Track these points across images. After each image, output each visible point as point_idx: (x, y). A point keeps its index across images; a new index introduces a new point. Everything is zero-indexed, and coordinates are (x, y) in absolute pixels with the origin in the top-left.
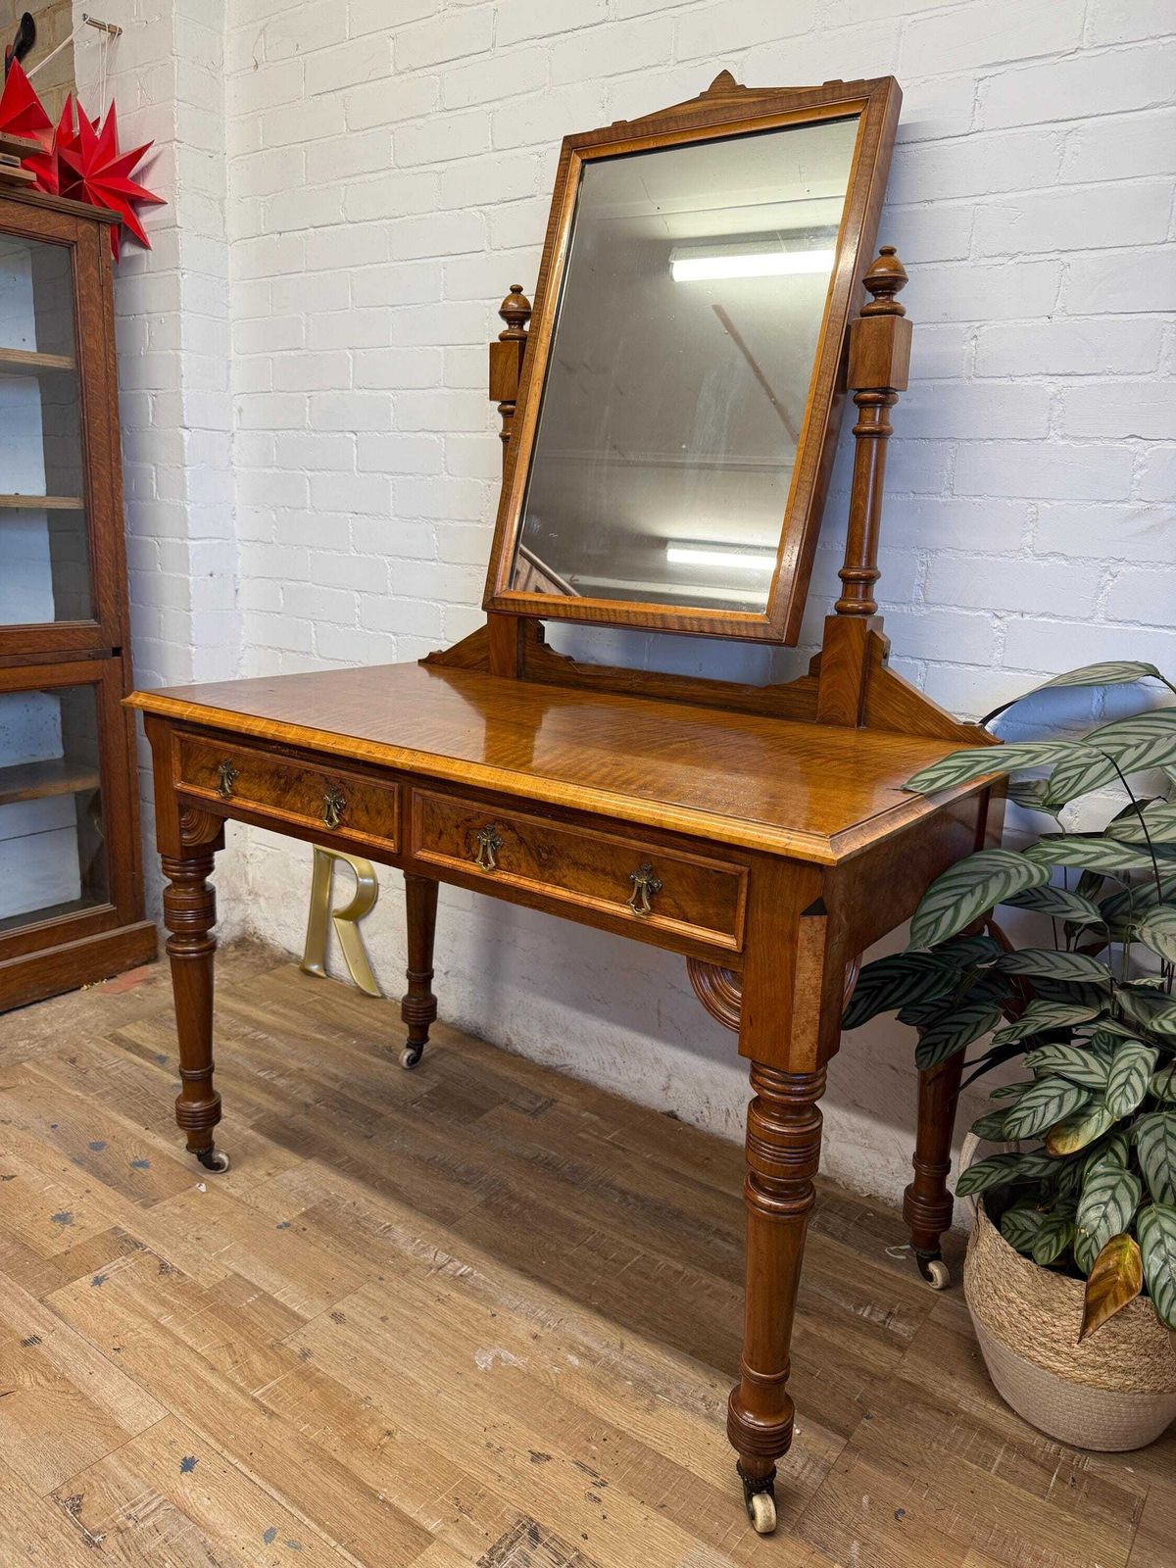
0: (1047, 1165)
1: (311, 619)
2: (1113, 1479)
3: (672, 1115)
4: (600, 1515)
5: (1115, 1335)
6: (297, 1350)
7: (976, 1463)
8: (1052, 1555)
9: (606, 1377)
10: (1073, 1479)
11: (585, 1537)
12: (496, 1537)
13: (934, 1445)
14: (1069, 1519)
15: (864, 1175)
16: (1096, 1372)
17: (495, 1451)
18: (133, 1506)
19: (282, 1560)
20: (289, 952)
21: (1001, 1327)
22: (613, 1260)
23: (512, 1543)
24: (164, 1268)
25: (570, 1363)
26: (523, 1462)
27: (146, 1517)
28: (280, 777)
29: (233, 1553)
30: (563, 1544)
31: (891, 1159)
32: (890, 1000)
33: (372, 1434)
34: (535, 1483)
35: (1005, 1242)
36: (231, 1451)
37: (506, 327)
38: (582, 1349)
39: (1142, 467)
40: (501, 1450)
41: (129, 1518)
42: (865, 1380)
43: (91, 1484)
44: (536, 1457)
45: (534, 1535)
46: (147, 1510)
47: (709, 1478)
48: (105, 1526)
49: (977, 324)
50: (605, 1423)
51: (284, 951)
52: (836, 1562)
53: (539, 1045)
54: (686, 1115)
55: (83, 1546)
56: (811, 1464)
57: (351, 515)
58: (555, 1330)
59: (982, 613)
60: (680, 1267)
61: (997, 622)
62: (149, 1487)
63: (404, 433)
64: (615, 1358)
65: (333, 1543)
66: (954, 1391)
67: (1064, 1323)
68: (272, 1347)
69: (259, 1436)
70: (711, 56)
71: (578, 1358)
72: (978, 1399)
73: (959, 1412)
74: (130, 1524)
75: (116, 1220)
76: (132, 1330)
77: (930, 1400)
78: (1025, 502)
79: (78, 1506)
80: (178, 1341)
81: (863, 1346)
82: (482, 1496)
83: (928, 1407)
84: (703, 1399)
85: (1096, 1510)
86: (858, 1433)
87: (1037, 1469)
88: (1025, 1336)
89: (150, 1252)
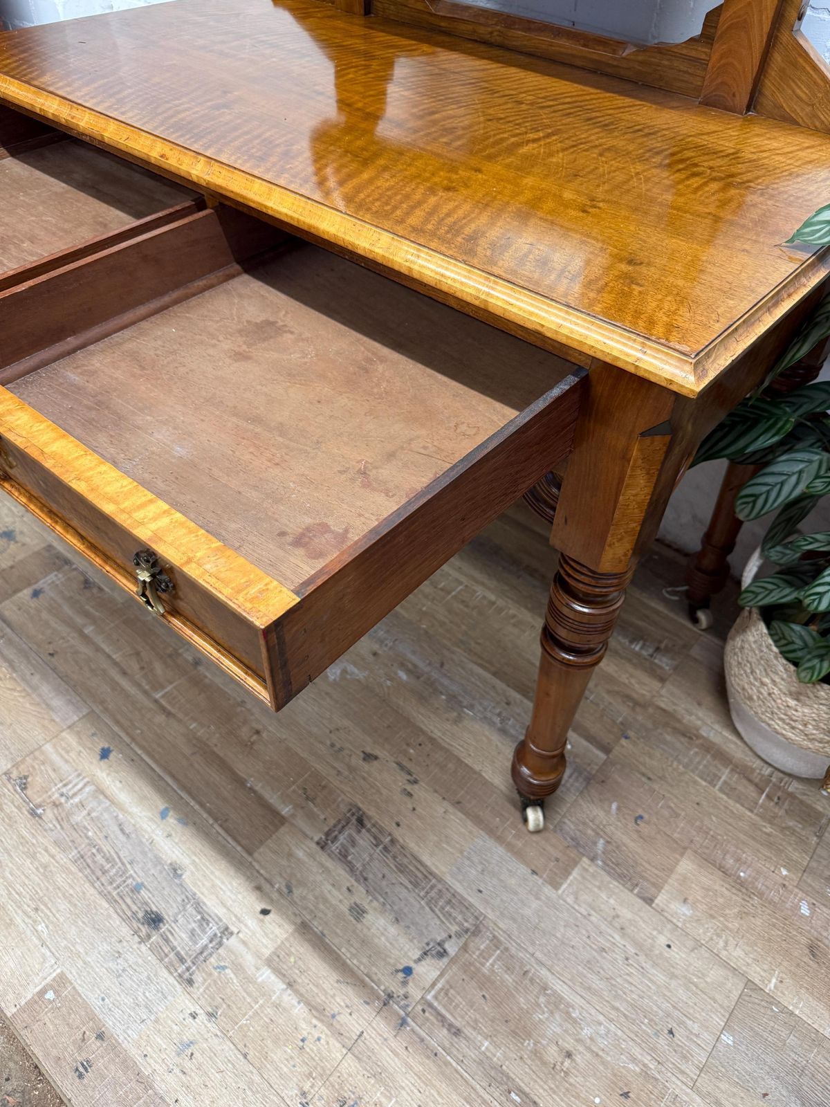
2: (809, 800)
4: (410, 806)
6: (190, 658)
7: (705, 780)
8: (749, 858)
9: (426, 691)
10: (779, 796)
11: (398, 825)
12: (332, 822)
13: (675, 764)
14: (769, 830)
16: (821, 745)
17: (336, 750)
18: (65, 785)
19: (174, 835)
21: (750, 698)
22: (442, 589)
23: (343, 827)
24: (87, 583)
25: (400, 677)
26: (357, 761)
27: (75, 795)
29: (138, 826)
30: (381, 830)
32: (716, 449)
33: (244, 732)
34: (364, 779)
35: (770, 641)
36: (137, 743)
38: (410, 666)
40: (341, 749)
41: (62, 795)
42: (628, 706)
43: (33, 767)
44: (368, 757)
45: (360, 822)
46: (75, 790)
47: (497, 781)
48: (44, 801)
50: (421, 730)
52: (584, 855)
55: (29, 816)
56: (576, 774)
58: (391, 648)
60: (493, 598)
62: (76, 770)
64: (435, 675)
65: (211, 821)
66: (699, 718)
67: (806, 711)
68: (170, 656)
69: (159, 731)
71: (406, 674)
72: (717, 727)
73: (699, 737)
74: (63, 800)
75: (51, 539)
76: (63, 638)
77: (677, 725)
79: (25, 784)
80: (98, 649)
81: (632, 676)
82: (324, 787)
83: (676, 731)
84: (499, 715)
85: (791, 824)
86: (617, 750)
87: (752, 788)
88: (768, 710)
89: (76, 569)
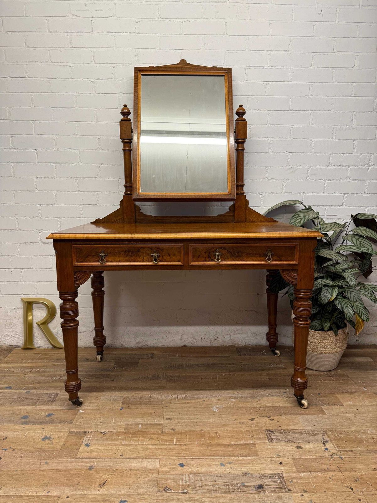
0: (316, 310)
1: (15, 217)
2: (338, 373)
3: (185, 346)
4: (277, 422)
5: (337, 340)
6: (170, 430)
7: (319, 381)
9: (245, 399)
11: (280, 427)
12: (265, 436)
15: (242, 341)
17: (242, 423)
18: (183, 480)
19: (232, 467)
20: (11, 345)
21: (315, 349)
22: (213, 379)
23: (270, 435)
24: (103, 433)
25: (233, 401)
26: (251, 422)
27: (189, 479)
28: (129, 252)
29: (220, 473)
30: (278, 430)
31: (248, 334)
33: (213, 435)
34: (258, 424)
37: (123, 117)
38: (231, 397)
39: (289, 158)
41: (186, 483)
43: (164, 483)
44: (252, 420)
45: (271, 432)
46: (187, 478)
47: (286, 405)
48: (182, 488)
49: (250, 126)
50: (255, 407)
51: (8, 346)
53: (134, 342)
54: (189, 344)
55: (184, 495)
57: (35, 178)
58: (221, 397)
59: (257, 194)
60: (228, 374)
61: (261, 196)
62: (180, 474)
63: (60, 150)
64: (240, 395)
65: (237, 457)
67: (328, 341)
68: (162, 433)
69: (189, 450)
70: (172, 49)
71: (233, 399)
74: (188, 483)
75: (67, 430)
76: (118, 449)
78: (265, 167)
79: (169, 489)
80: (136, 445)
82: (252, 432)
84: (266, 393)
87: (327, 377)
88: (321, 348)
89: (92, 432)
